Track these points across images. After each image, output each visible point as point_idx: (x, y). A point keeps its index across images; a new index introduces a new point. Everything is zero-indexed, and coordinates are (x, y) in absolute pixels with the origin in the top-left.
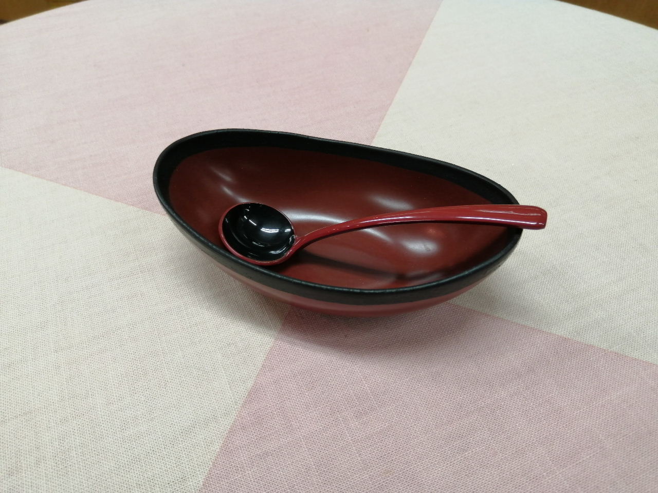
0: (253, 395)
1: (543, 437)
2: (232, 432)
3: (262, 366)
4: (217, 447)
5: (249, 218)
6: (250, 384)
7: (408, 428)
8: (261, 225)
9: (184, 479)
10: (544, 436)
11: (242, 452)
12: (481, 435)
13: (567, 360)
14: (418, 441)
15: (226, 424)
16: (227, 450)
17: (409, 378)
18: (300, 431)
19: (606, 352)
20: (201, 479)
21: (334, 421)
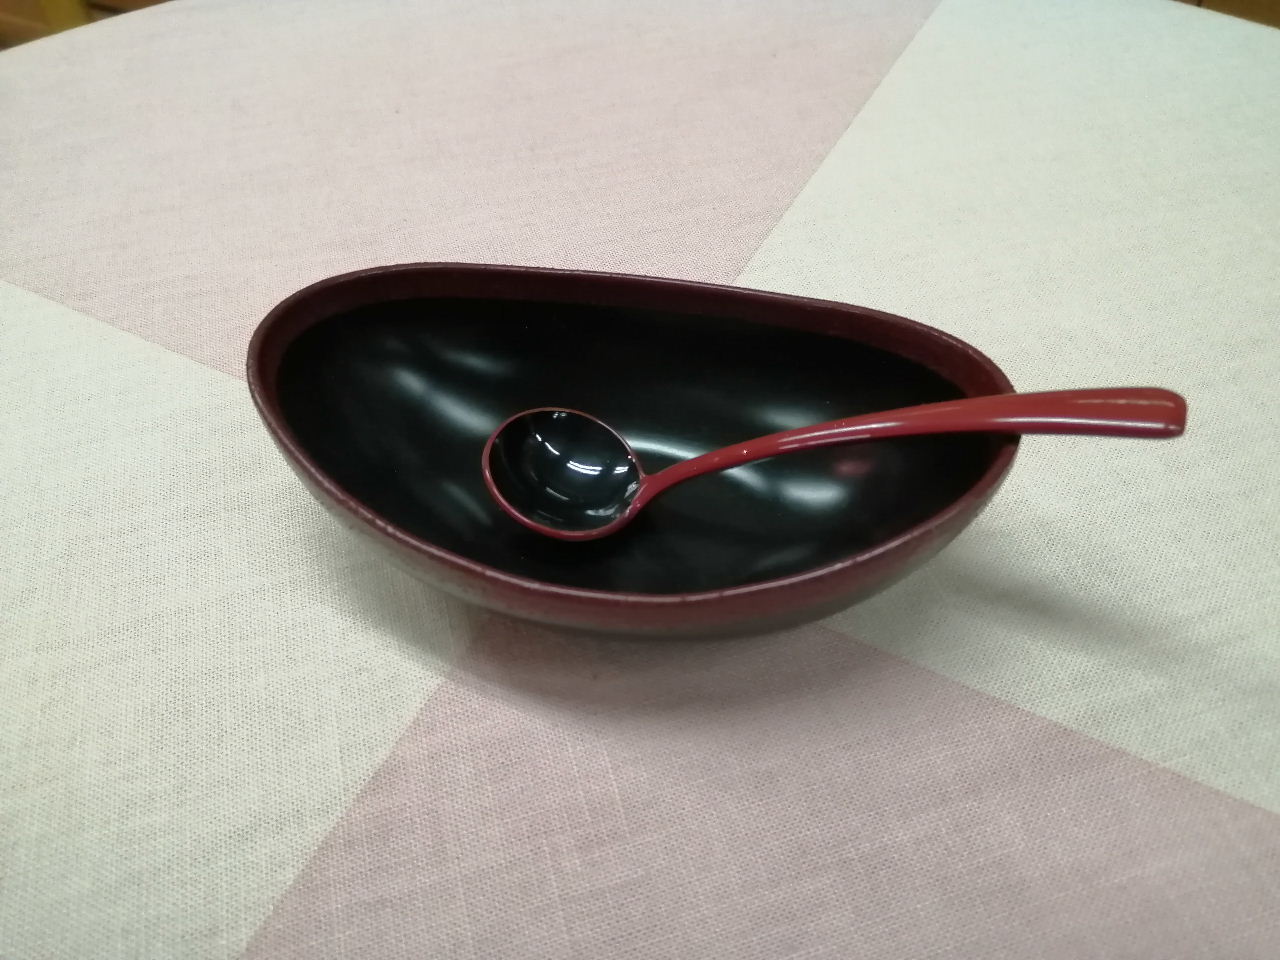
0: (382, 779)
1: (971, 942)
2: (326, 847)
3: (414, 722)
4: (289, 875)
5: (544, 440)
6: (382, 754)
7: (681, 886)
8: (567, 456)
9: (213, 932)
10: (973, 939)
11: (335, 893)
12: (834, 919)
13: (1059, 777)
14: (698, 915)
15: (318, 829)
16: (308, 885)
17: (706, 779)
18: (459, 865)
19: (1152, 769)
20: (245, 935)
21: (532, 851)
